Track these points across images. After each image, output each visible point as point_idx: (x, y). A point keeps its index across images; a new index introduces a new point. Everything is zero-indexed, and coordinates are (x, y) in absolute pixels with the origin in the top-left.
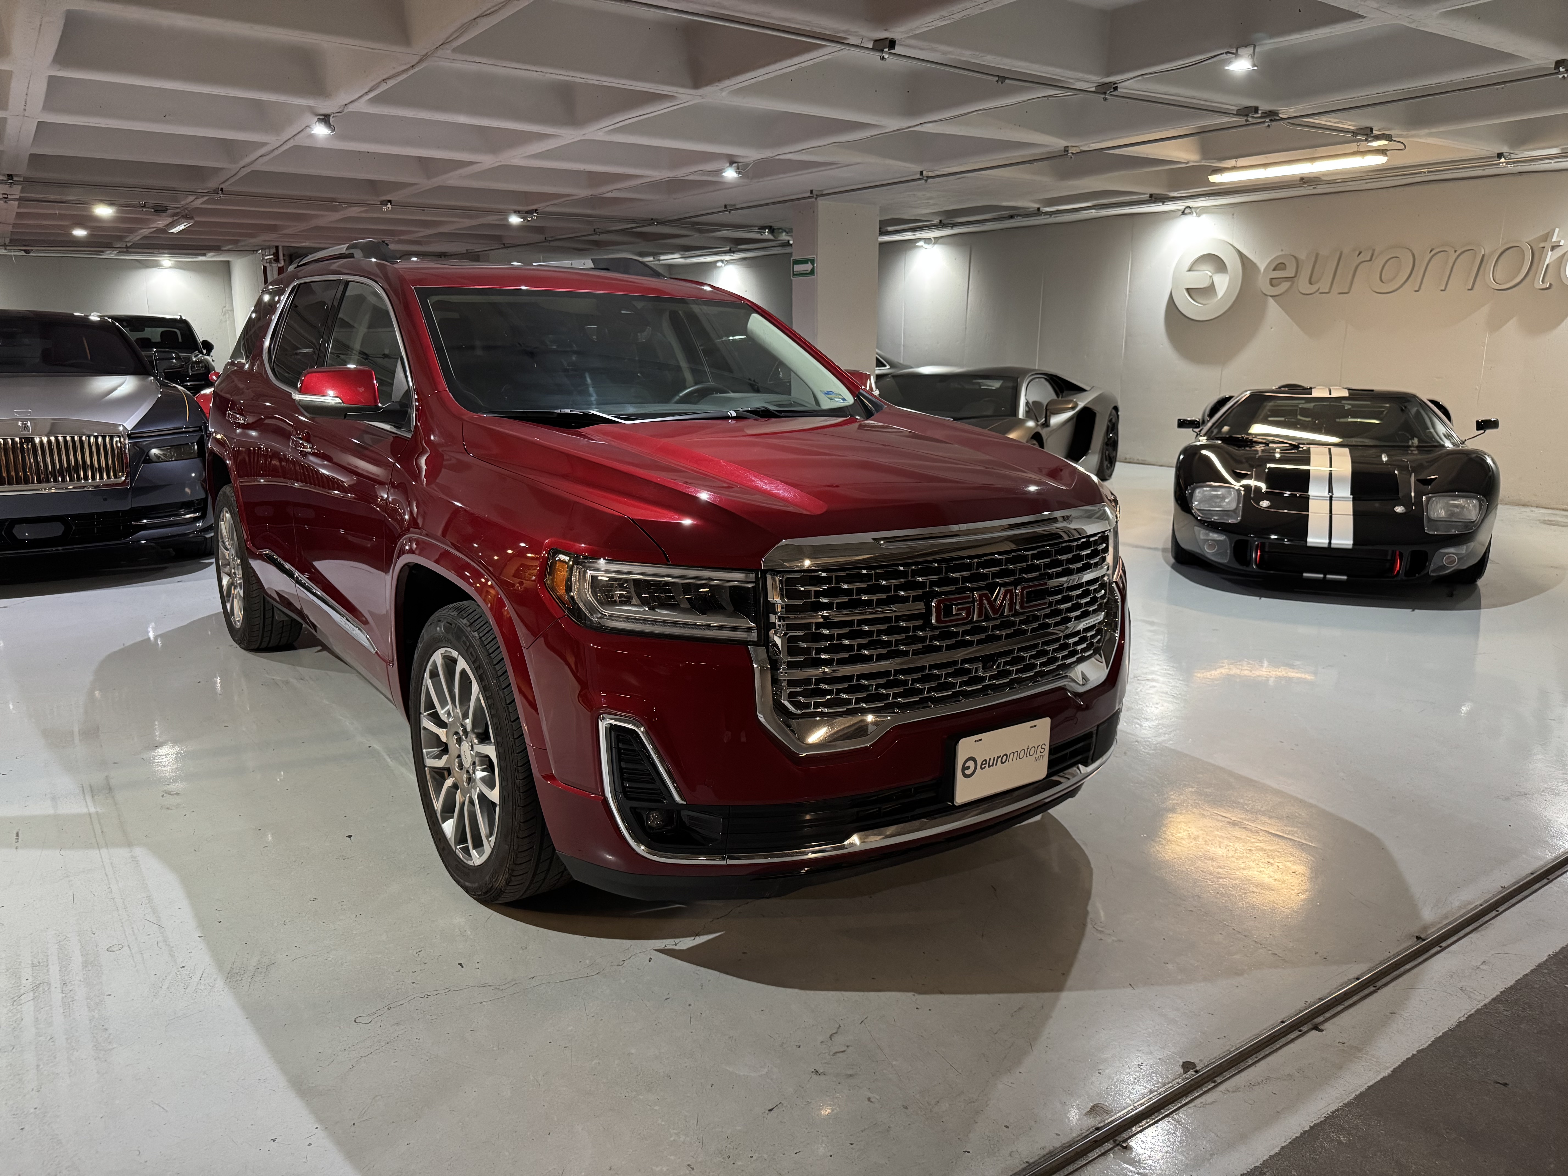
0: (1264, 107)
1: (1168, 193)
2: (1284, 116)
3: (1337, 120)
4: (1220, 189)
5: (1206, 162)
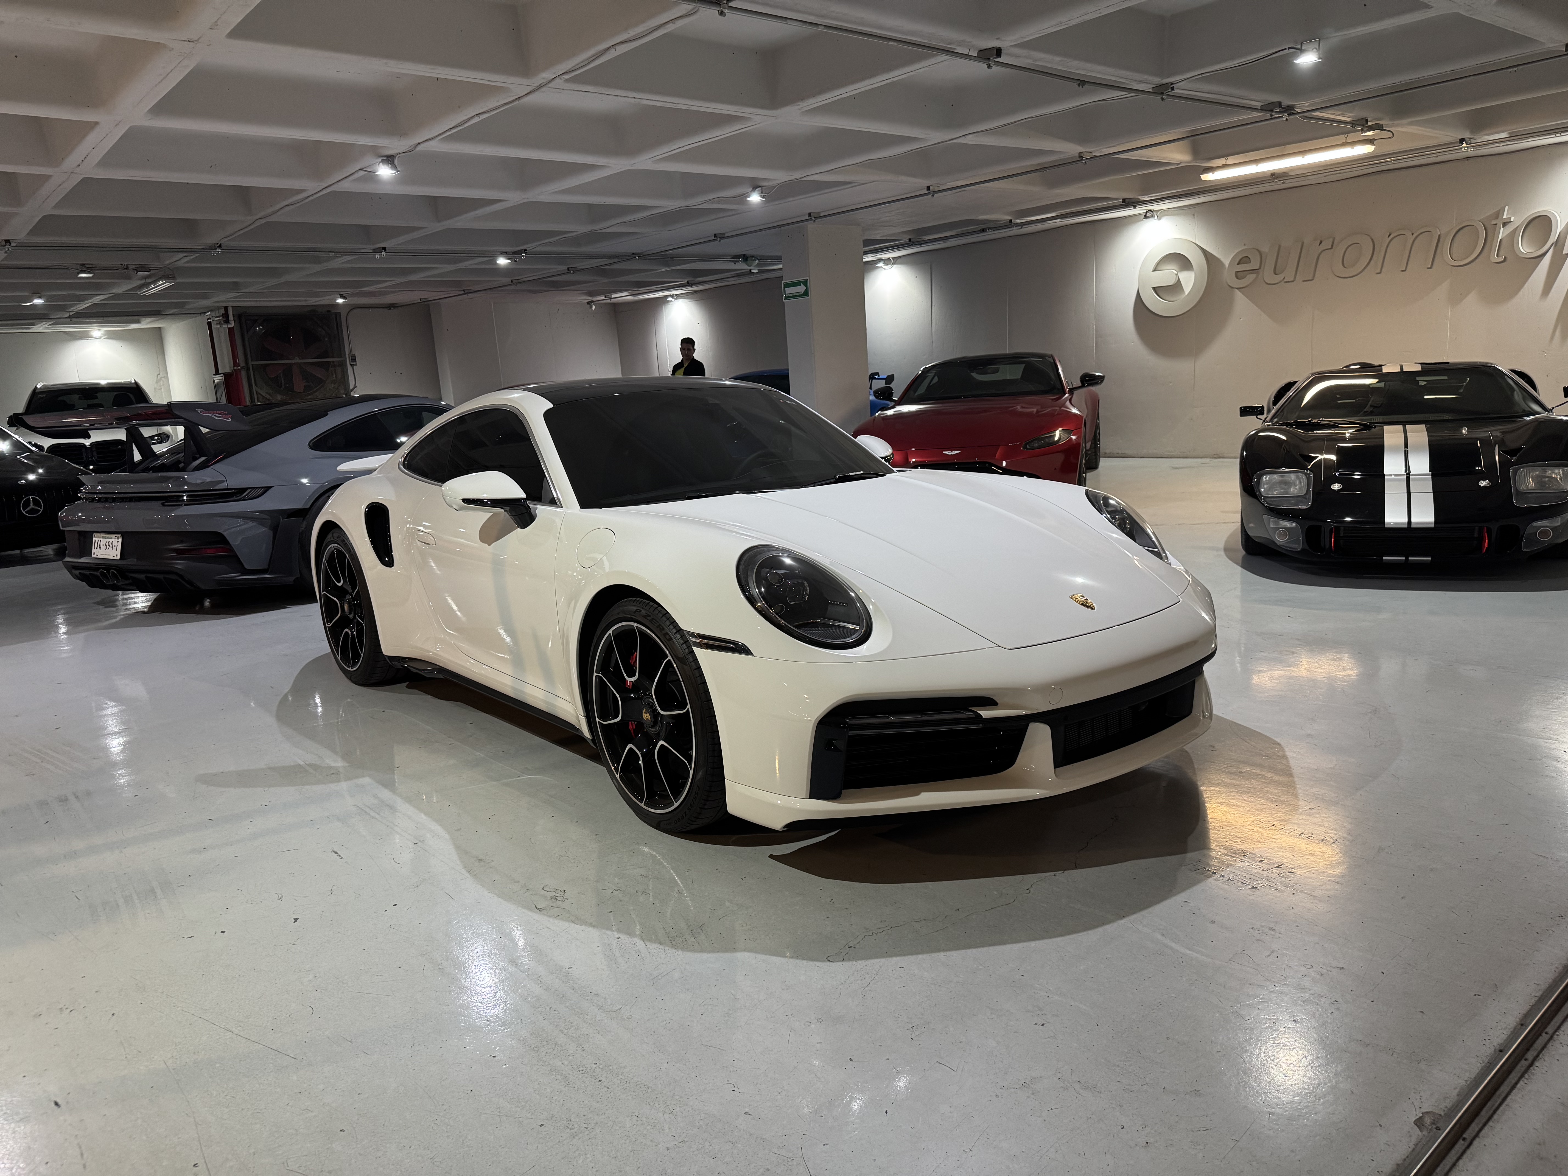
0: (1286, 102)
1: (1139, 197)
2: (1299, 110)
3: (1341, 113)
4: (1208, 187)
5: (1196, 163)
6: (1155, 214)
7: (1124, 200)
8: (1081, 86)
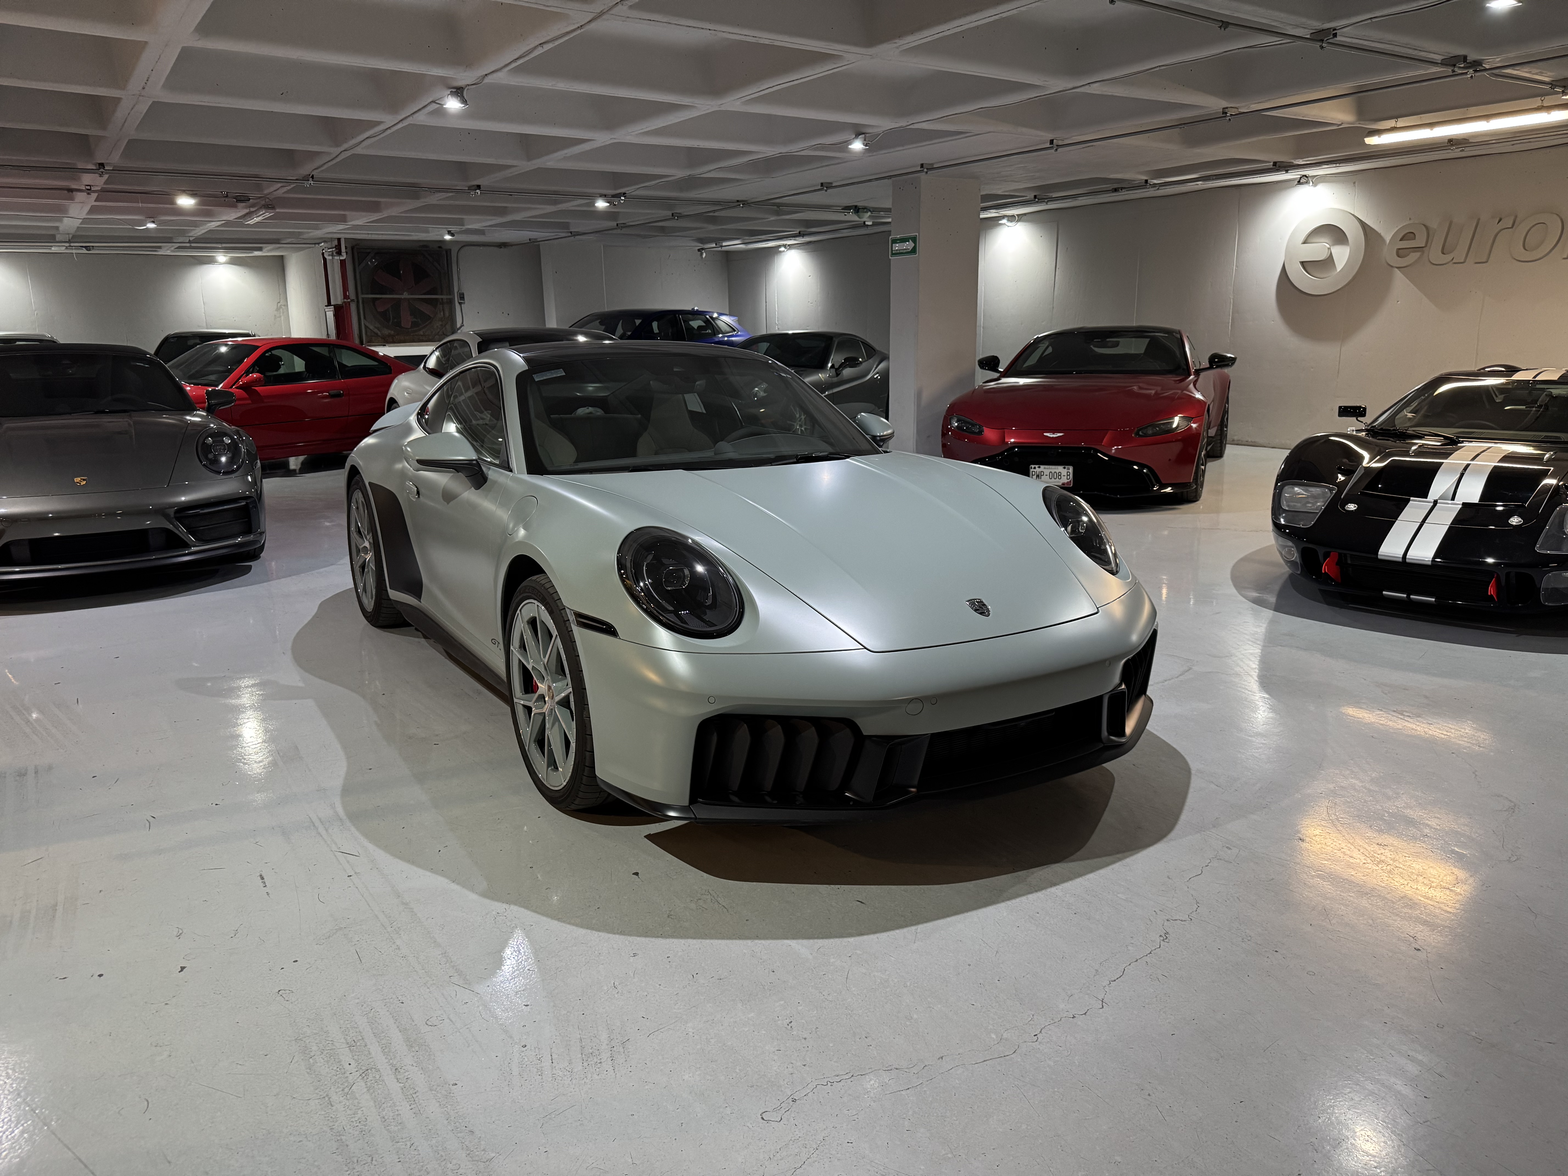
0: (1472, 56)
1: (1292, 161)
2: (1487, 67)
3: (1540, 70)
4: (1373, 152)
5: (1359, 124)
6: (1310, 179)
7: (1275, 164)
8: (1223, 29)
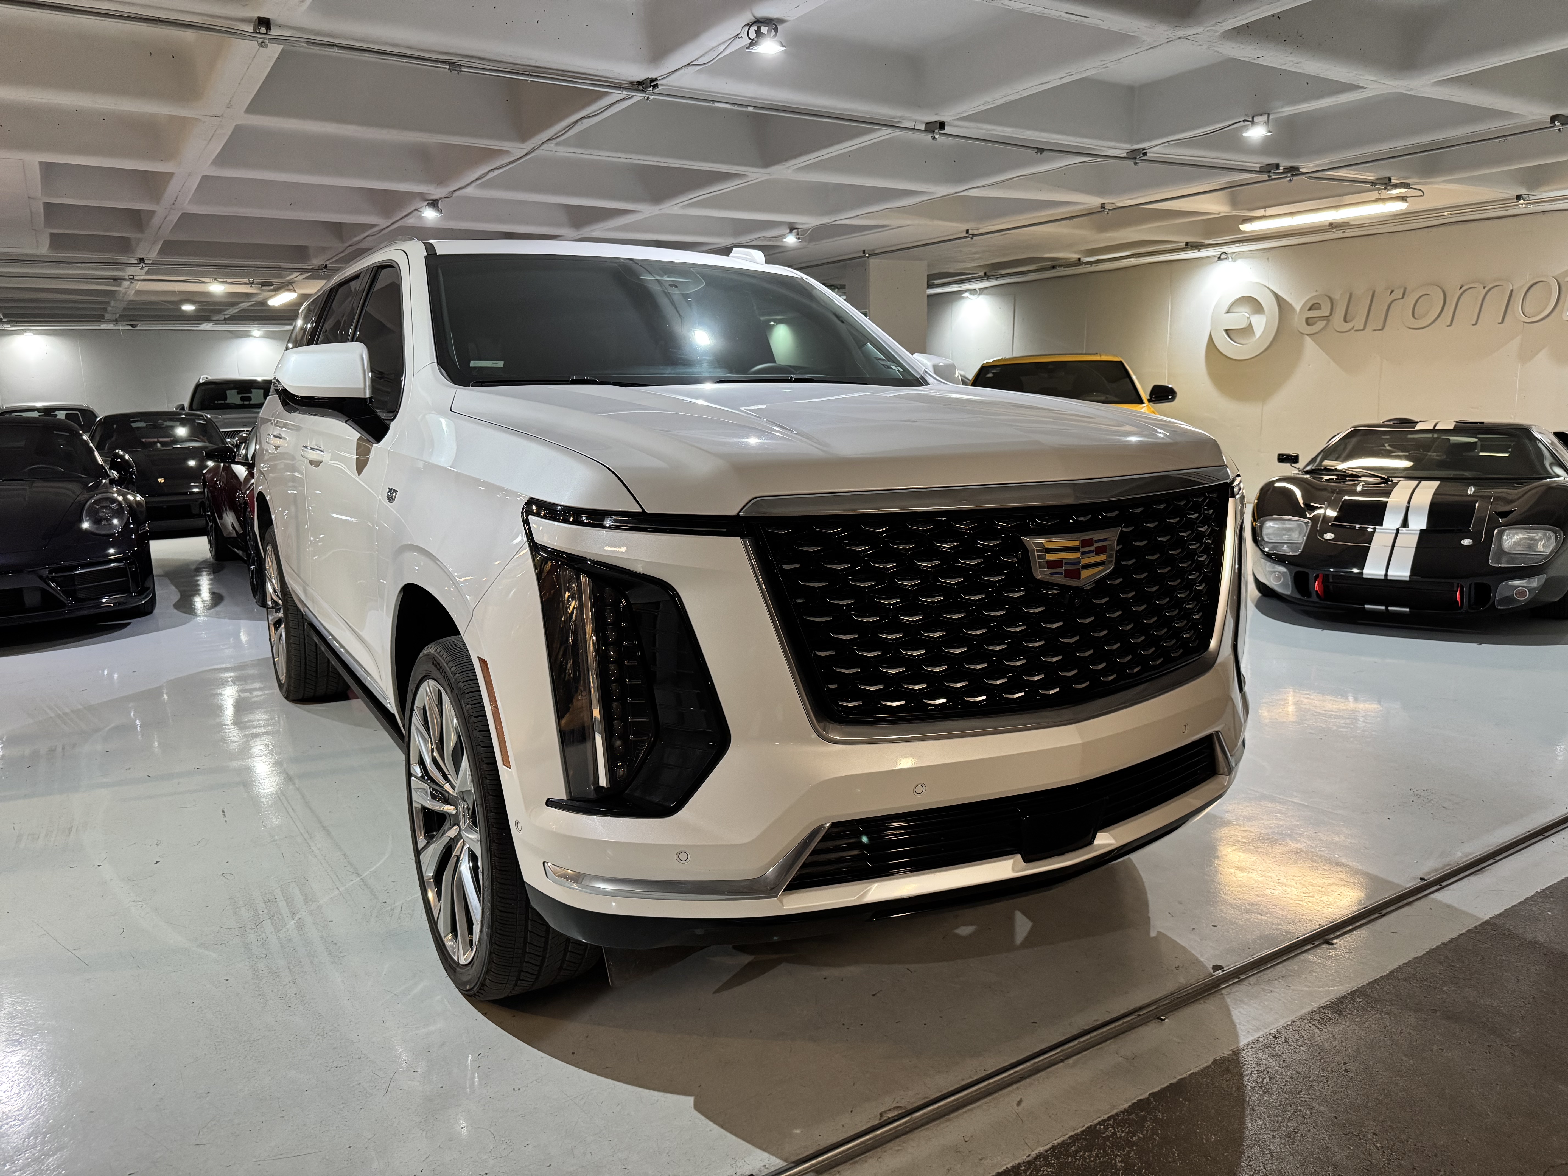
0: (1285, 163)
1: (1203, 241)
2: (1304, 171)
3: (1356, 173)
4: (1252, 236)
5: (1237, 212)
6: (1229, 256)
7: (1187, 244)
8: (1039, 154)
